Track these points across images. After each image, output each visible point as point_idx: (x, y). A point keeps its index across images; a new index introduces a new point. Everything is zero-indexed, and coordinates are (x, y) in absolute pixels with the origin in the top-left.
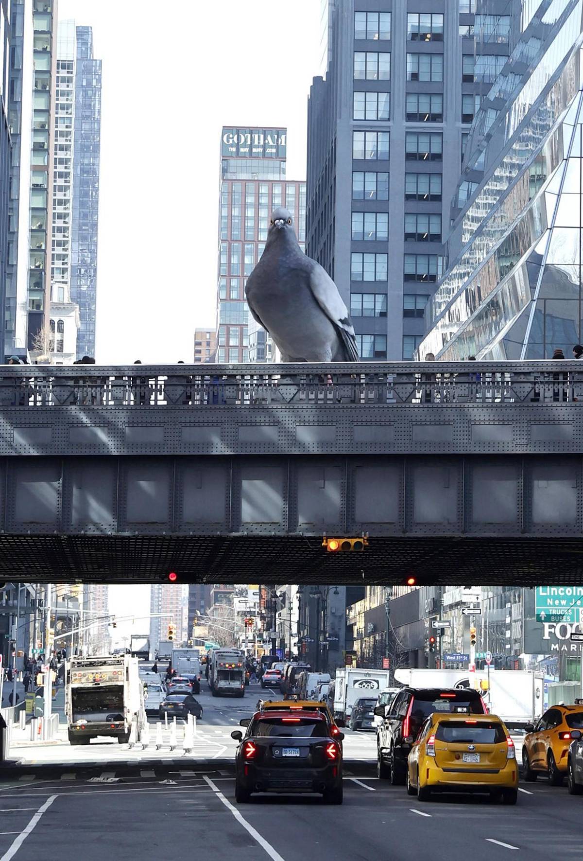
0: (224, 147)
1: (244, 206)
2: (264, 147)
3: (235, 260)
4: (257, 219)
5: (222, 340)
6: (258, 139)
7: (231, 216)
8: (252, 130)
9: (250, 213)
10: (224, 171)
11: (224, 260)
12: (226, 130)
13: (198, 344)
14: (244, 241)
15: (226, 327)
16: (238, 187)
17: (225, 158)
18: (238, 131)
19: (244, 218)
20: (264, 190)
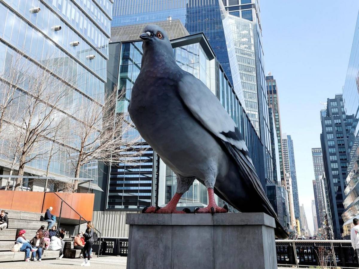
0: (312, 151)
1: (317, 160)
2: (318, 151)
3: (316, 169)
4: (319, 162)
5: (316, 182)
6: (317, 150)
7: (315, 162)
8: (316, 149)
9: (318, 161)
10: (313, 155)
11: (315, 169)
12: (312, 149)
13: (313, 182)
14: (317, 166)
15: (316, 179)
16: (315, 157)
17: (313, 153)
18: (314, 149)
19: (317, 162)
20: (319, 157)
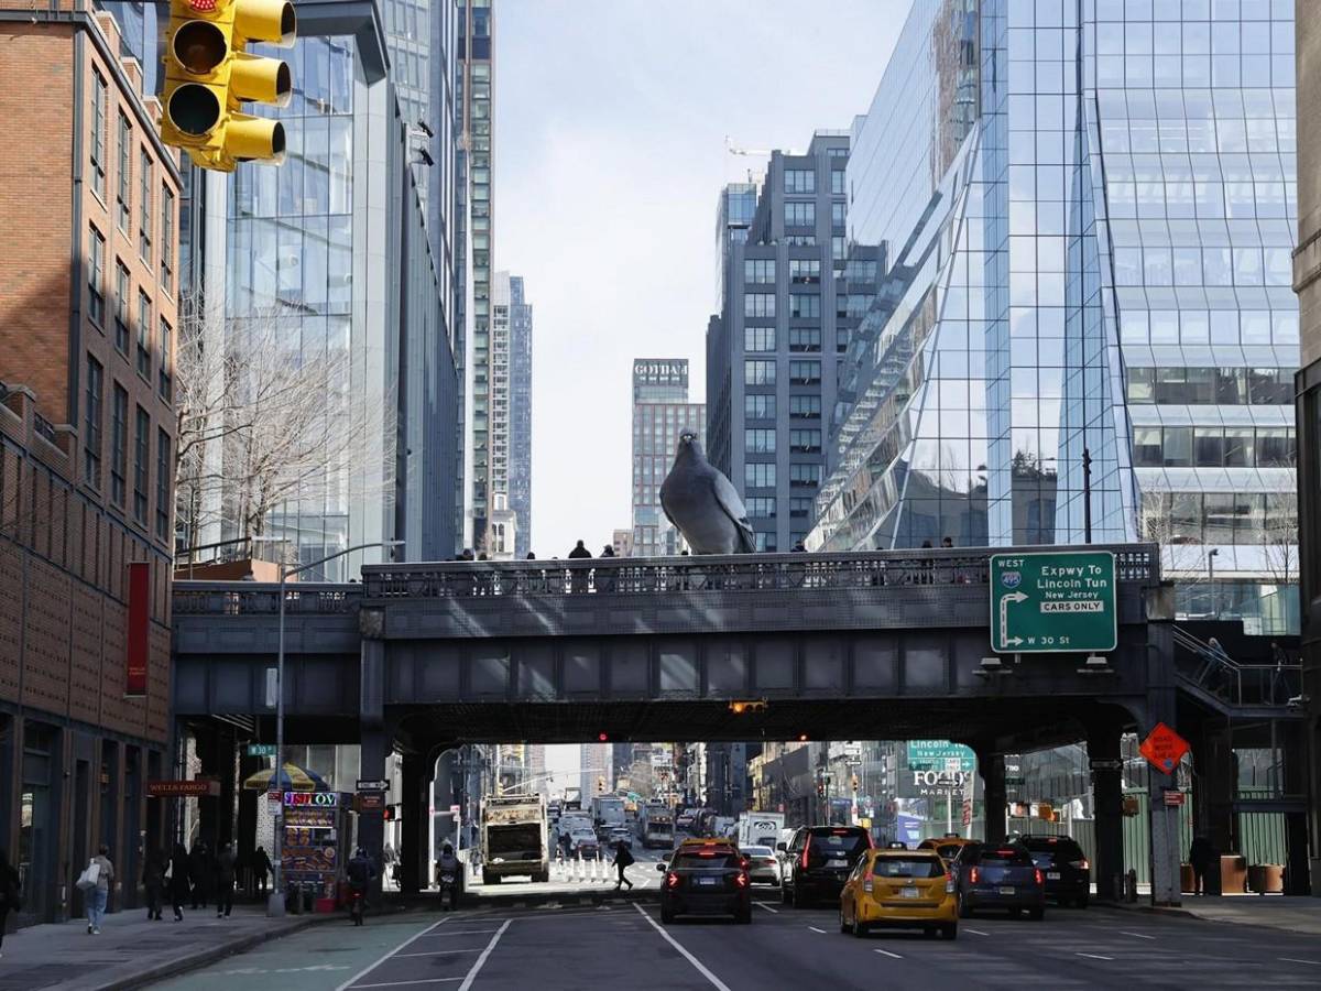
0: (636, 376)
1: (654, 426)
2: (670, 375)
3: (646, 472)
4: (665, 436)
5: (637, 539)
6: (665, 369)
7: (642, 435)
8: (659, 362)
9: (659, 431)
10: (636, 397)
11: (637, 471)
12: (638, 362)
14: (654, 456)
15: (640, 528)
16: (648, 409)
17: (637, 385)
18: (647, 362)
19: (654, 436)
20: (670, 412)
